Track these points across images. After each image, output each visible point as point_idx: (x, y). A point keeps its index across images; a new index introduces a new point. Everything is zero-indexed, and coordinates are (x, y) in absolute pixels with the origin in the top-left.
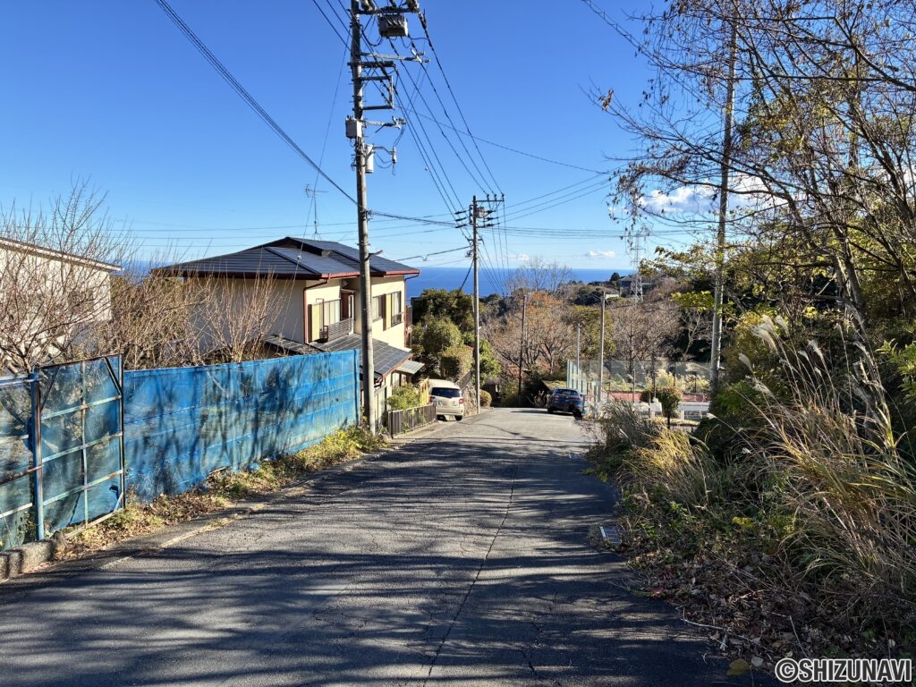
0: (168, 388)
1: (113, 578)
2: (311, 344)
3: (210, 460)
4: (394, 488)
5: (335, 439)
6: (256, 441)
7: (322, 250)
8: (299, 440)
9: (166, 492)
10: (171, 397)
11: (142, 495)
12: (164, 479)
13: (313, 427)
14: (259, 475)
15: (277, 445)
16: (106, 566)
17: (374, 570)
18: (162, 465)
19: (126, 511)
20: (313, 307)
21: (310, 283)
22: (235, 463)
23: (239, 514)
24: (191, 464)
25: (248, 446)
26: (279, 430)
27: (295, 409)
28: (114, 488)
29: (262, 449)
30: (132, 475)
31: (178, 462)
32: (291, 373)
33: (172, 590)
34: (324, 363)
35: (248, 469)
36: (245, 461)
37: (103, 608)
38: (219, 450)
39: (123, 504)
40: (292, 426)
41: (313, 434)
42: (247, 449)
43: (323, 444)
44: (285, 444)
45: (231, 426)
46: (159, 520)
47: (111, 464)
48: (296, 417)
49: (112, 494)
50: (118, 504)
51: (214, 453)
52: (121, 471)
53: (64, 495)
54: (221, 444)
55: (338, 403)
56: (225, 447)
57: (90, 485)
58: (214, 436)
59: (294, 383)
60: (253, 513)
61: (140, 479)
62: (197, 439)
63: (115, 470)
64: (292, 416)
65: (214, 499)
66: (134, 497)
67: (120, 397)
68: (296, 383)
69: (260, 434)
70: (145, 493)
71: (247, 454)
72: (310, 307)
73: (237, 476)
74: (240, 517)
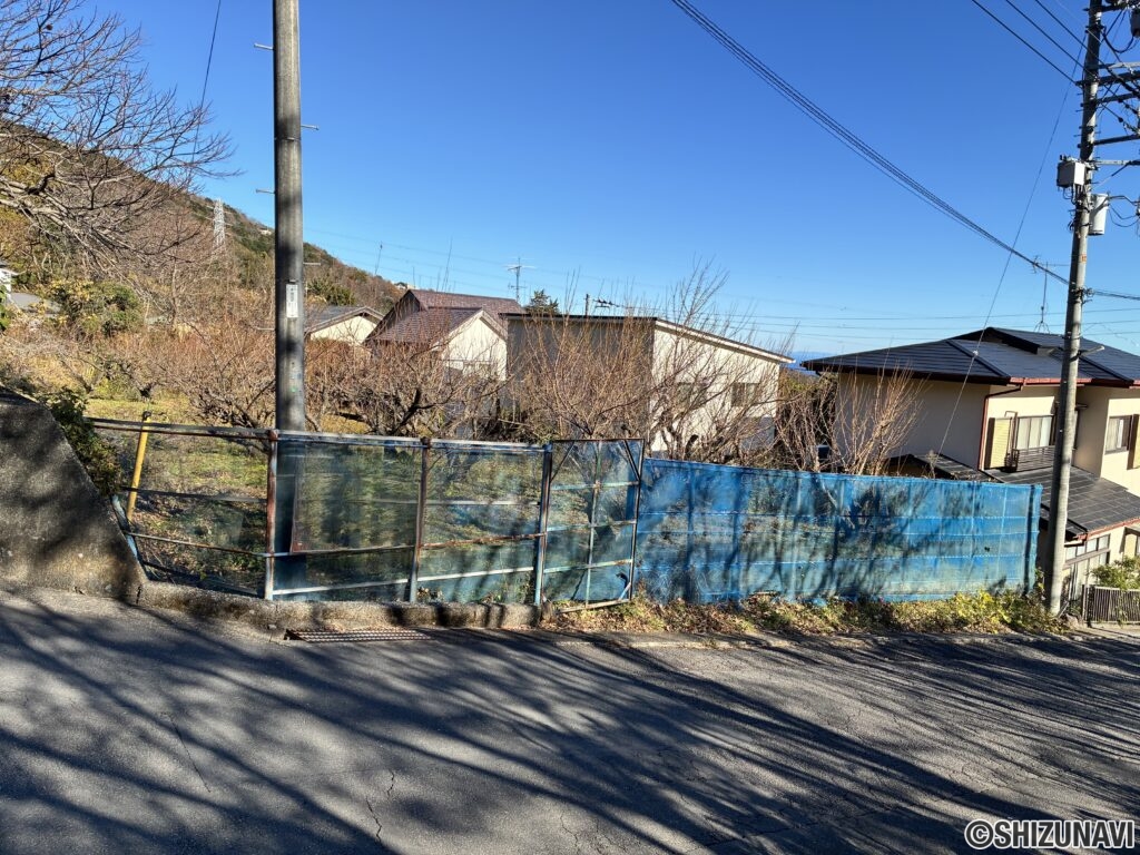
0: (703, 486)
1: (554, 654)
2: (988, 471)
3: (755, 578)
4: (986, 678)
5: (973, 603)
6: (829, 572)
7: (1038, 346)
8: (907, 587)
9: (685, 597)
10: (705, 495)
11: (653, 593)
12: (685, 584)
13: (935, 576)
14: (820, 613)
15: (865, 585)
16: (562, 644)
17: (797, 741)
18: (686, 567)
19: (632, 604)
20: (996, 423)
21: (995, 388)
22: (792, 591)
23: (748, 644)
24: (725, 576)
25: (815, 577)
26: (871, 568)
27: (905, 546)
28: (623, 576)
29: (838, 585)
30: (646, 568)
31: (706, 569)
32: (903, 498)
33: (577, 679)
34: (967, 494)
35: (808, 603)
36: (807, 592)
37: (510, 672)
38: (770, 570)
39: (628, 595)
40: (895, 568)
41: (931, 584)
42: (813, 579)
43: (951, 602)
44: (880, 588)
45: (793, 545)
46: (662, 623)
47: (621, 550)
48: (906, 555)
49: (619, 581)
50: (624, 594)
51: (761, 571)
52: (631, 561)
53: (566, 568)
54: (773, 563)
55: (987, 555)
56: (778, 568)
57: (594, 565)
58: (763, 552)
59: (907, 512)
60: (769, 647)
61: (653, 574)
62: (737, 551)
63: (625, 557)
64: (898, 555)
65: (737, 621)
66: (643, 593)
67: (637, 483)
68: (910, 512)
69: (838, 565)
70: (658, 592)
71: (812, 585)
72: (992, 421)
73: (788, 608)
74: (747, 647)
